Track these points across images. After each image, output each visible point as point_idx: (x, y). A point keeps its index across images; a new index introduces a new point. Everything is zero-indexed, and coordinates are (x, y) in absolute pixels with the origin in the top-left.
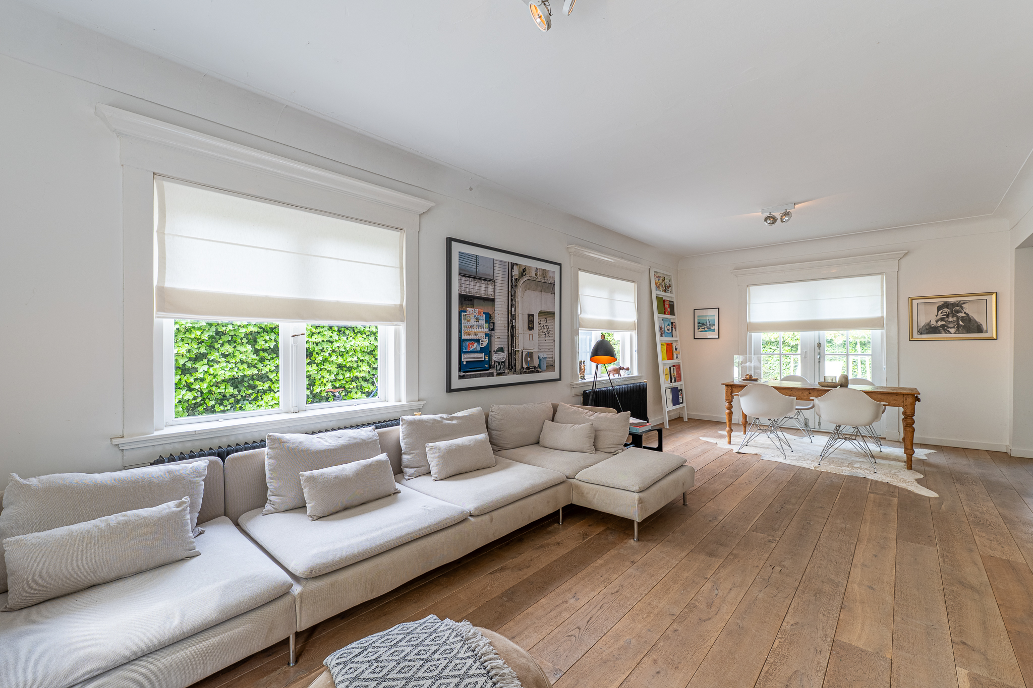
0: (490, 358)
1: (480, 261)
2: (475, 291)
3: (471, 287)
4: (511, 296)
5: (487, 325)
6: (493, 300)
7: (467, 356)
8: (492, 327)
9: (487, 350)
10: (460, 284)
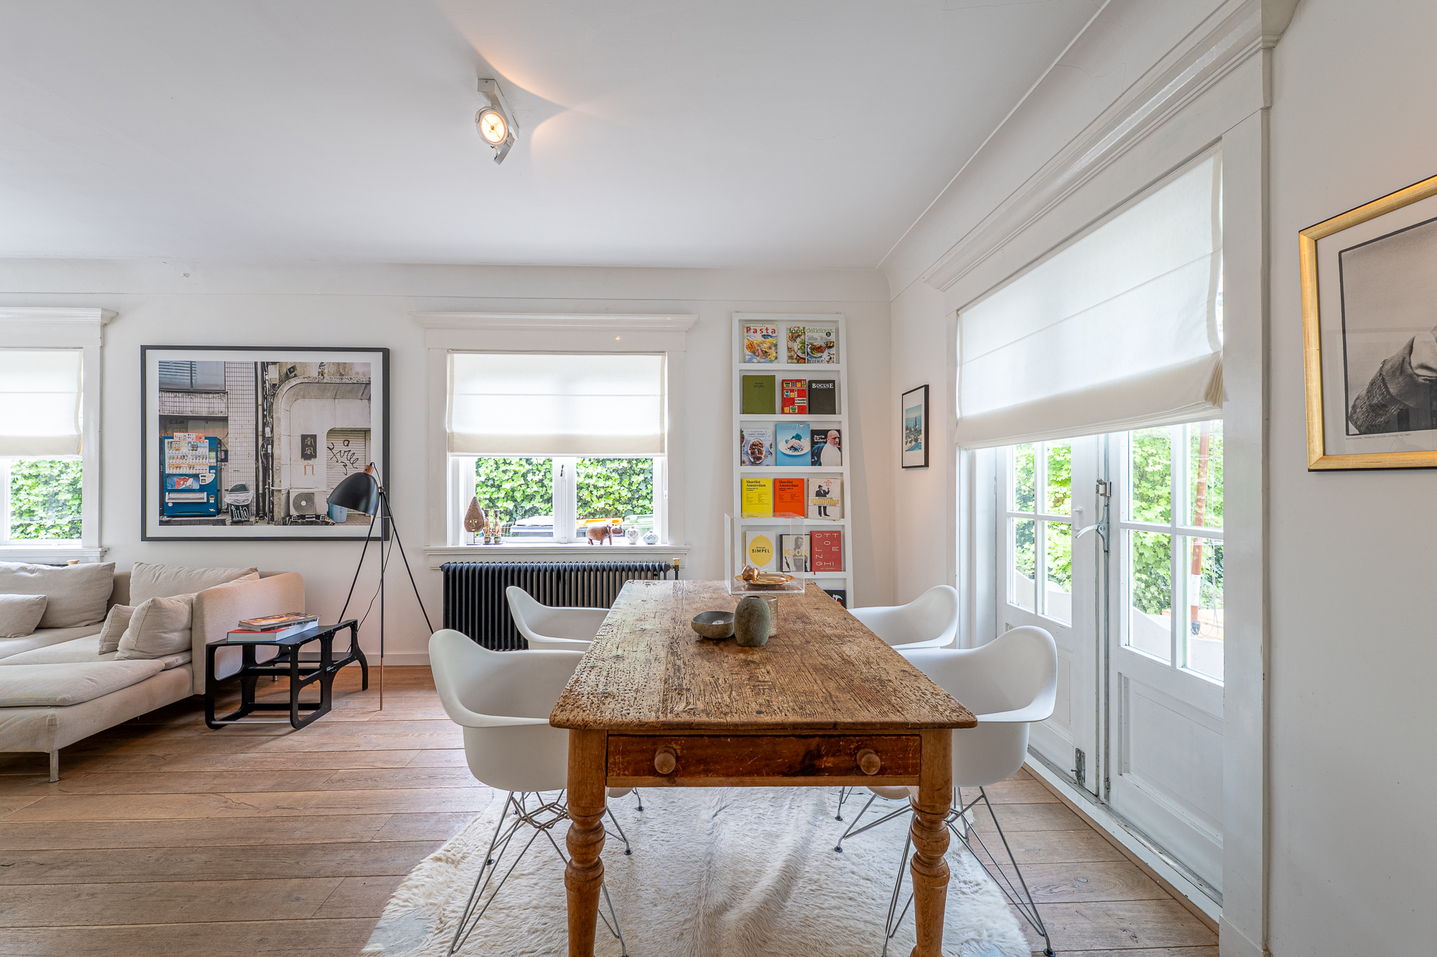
0: (218, 500)
1: (198, 369)
2: (189, 409)
3: (181, 404)
4: (264, 410)
5: (213, 454)
6: (225, 420)
7: (172, 495)
8: (223, 457)
9: (214, 489)
10: (162, 403)
